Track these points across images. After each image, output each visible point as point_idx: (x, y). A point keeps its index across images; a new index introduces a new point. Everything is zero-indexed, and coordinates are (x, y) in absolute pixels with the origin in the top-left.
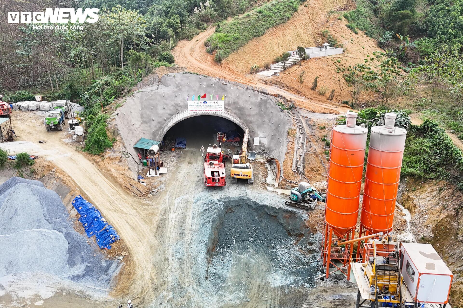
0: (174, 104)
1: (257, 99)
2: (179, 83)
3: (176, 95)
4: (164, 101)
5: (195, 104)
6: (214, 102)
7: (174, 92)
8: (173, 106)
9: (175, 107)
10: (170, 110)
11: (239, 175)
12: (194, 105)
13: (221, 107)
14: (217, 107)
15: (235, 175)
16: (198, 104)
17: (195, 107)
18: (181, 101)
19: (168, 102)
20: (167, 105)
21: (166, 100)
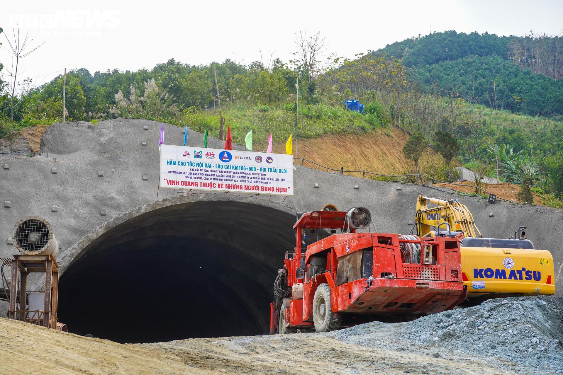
0: (92, 200)
1: (385, 194)
2: (111, 140)
3: (101, 172)
4: (55, 187)
5: (187, 159)
6: (258, 159)
7: (94, 164)
8: (87, 203)
9: (95, 207)
10: (77, 217)
11: (501, 274)
12: (183, 164)
13: (281, 176)
14: (269, 175)
15: (478, 273)
16: (198, 160)
17: (187, 169)
18: (120, 192)
19: (69, 191)
20: (64, 200)
21: (62, 184)
